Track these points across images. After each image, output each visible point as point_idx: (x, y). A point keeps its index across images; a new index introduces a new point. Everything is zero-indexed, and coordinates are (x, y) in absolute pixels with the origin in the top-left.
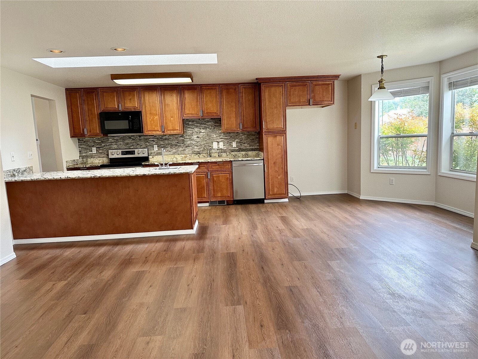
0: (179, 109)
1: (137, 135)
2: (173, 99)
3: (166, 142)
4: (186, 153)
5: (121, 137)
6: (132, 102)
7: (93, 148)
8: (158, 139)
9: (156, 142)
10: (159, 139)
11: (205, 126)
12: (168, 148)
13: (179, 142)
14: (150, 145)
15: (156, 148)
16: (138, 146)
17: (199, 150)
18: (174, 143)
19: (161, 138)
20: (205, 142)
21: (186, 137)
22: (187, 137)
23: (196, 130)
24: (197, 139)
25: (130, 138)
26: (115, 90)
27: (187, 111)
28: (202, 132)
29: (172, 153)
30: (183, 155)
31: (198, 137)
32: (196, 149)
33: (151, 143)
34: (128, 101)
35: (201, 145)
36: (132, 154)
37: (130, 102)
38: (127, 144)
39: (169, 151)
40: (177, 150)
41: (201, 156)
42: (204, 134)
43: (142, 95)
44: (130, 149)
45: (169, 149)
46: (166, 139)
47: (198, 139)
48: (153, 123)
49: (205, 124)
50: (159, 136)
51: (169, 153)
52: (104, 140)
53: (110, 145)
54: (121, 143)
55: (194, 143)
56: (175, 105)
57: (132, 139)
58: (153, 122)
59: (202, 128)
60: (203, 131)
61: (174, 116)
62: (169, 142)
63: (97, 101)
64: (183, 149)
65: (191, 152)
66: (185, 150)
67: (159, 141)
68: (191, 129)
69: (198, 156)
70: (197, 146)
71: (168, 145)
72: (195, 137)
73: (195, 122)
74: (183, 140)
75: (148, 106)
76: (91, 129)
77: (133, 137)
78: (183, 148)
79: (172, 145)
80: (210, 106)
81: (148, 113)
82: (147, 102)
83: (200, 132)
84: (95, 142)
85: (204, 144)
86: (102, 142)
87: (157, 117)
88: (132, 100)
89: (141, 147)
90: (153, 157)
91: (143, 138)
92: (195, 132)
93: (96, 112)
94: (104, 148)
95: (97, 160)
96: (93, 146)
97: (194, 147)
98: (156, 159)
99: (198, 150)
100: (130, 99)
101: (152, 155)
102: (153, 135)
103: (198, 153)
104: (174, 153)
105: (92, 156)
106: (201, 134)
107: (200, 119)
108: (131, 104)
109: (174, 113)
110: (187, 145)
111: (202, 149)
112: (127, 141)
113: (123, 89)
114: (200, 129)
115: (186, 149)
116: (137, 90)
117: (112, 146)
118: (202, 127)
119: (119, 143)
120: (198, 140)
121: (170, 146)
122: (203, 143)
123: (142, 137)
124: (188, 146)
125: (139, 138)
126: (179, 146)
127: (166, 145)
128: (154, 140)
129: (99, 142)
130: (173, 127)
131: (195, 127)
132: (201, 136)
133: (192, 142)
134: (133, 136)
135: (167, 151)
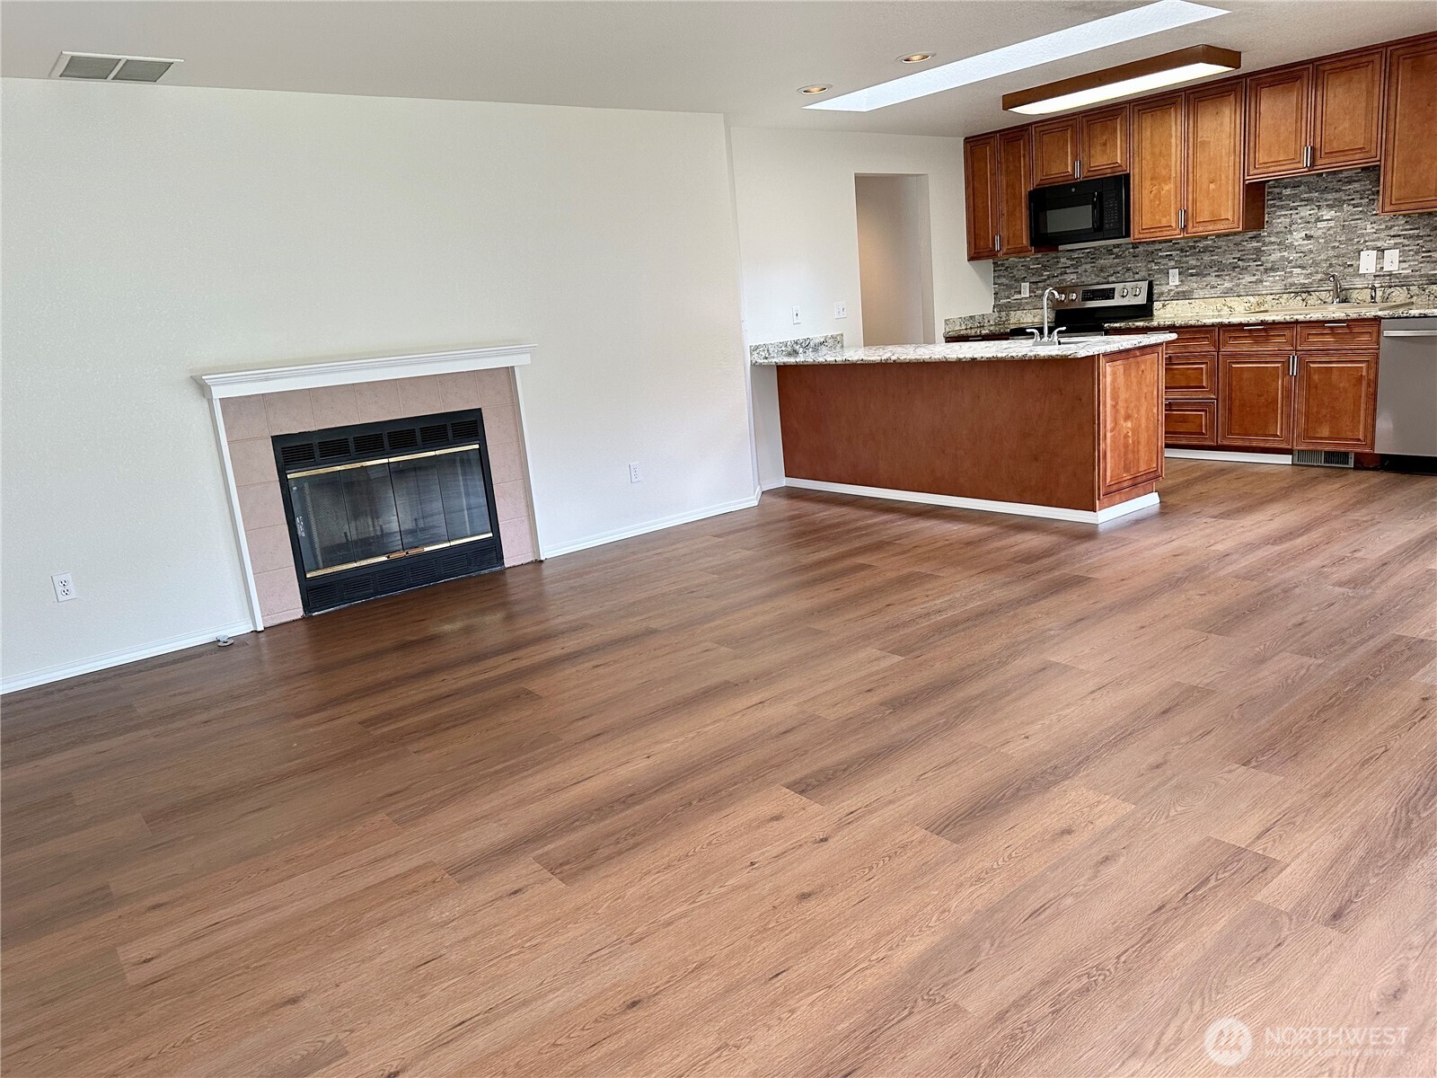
0: (1237, 153)
1: (1128, 244)
2: (1221, 124)
3: (1207, 258)
4: (1264, 292)
5: (1088, 250)
6: (1108, 151)
7: (1023, 284)
8: (1182, 250)
9: (1176, 261)
10: (1186, 251)
11: (1337, 195)
12: (1208, 278)
13: (1244, 258)
14: (1160, 271)
15: (1174, 279)
16: (1127, 275)
17: (1306, 281)
18: (1228, 259)
19: (1191, 247)
20: (1331, 253)
21: (1267, 240)
22: (1273, 239)
23: (1302, 214)
24: (1306, 242)
25: (1110, 252)
26: (1070, 123)
27: (1262, 157)
28: (1325, 218)
29: (1219, 291)
30: (1251, 298)
31: (1308, 237)
32: (1299, 277)
33: (1164, 265)
34: (1099, 148)
35: (1315, 264)
36: (1108, 298)
37: (1104, 152)
38: (1102, 271)
39: (1213, 287)
40: (1236, 281)
41: (1313, 300)
42: (1332, 224)
43: (1136, 126)
44: (1108, 283)
45: (1212, 279)
46: (1206, 250)
47: (1307, 245)
48: (1159, 205)
49: (1336, 191)
50: (1187, 243)
51: (1212, 291)
52: (1048, 261)
53: (1061, 274)
54: (1088, 266)
55: (1291, 258)
56: (1227, 142)
58: (1157, 202)
59: (1327, 205)
60: (1327, 214)
61: (1218, 178)
62: (1213, 258)
63: (1027, 159)
64: (1256, 277)
65: (1278, 288)
66: (1261, 281)
67: (1186, 256)
68: (1286, 213)
69: (1303, 300)
70: (1302, 267)
71: (1211, 267)
72: (1297, 237)
73: (1302, 188)
74: (1258, 251)
75: (1148, 157)
76: (1011, 236)
77: (1116, 250)
78: (1254, 275)
79: (1221, 269)
80: (1341, 128)
81: (1148, 175)
82: (1146, 144)
83: (1318, 220)
84: (1029, 269)
85: (1326, 260)
86: (1045, 268)
87: (1169, 187)
88: (1108, 145)
89: (1137, 277)
90: (1164, 306)
91: (1144, 251)
92: (1300, 221)
93: (1025, 189)
94: (1048, 282)
95: (1029, 315)
96: (1024, 279)
97: (1292, 272)
98: (1171, 310)
99: (1303, 281)
100: (1105, 144)
101: (1162, 299)
102: (1170, 241)
103: (1306, 291)
104: (1227, 293)
105: (1020, 304)
106: (1320, 225)
107: (1322, 174)
108: (1105, 157)
109: (1221, 166)
110: (1269, 265)
111: (1319, 276)
112: (1102, 261)
113: (1088, 119)
114: (1319, 207)
115: (1265, 278)
116: (1123, 114)
117: (1066, 277)
118: (1326, 200)
119: (1085, 267)
120: (1309, 245)
121: (1215, 271)
122: (1323, 257)
123: (1141, 248)
124: (1272, 269)
125: (1131, 250)
126: (1242, 269)
127: (1205, 267)
128: (1171, 255)
129: (1037, 268)
130: (1212, 213)
131: (1303, 203)
132: (1320, 232)
133: (1286, 254)
134: (1118, 246)
135: (1207, 286)
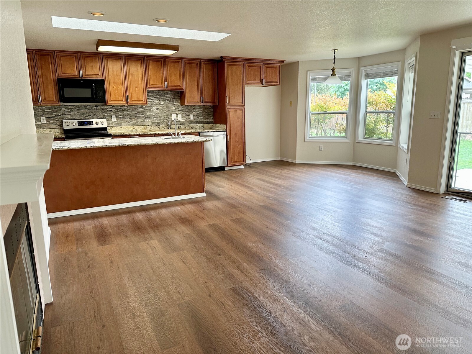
0: (144, 79)
1: (94, 105)
2: (138, 69)
3: (125, 112)
4: (146, 125)
5: (75, 106)
6: (94, 70)
7: (42, 118)
8: (116, 109)
9: (114, 113)
10: (118, 110)
11: (164, 97)
12: (127, 119)
13: (138, 113)
14: (108, 116)
15: (114, 119)
16: (94, 117)
17: (158, 122)
18: (133, 113)
19: (119, 108)
20: (164, 114)
21: (145, 108)
22: (147, 108)
23: (155, 102)
24: (157, 110)
25: (85, 107)
26: (75, 55)
27: (151, 83)
28: (162, 104)
29: (131, 123)
30: (142, 127)
31: (157, 109)
32: (156, 121)
33: (109, 114)
34: (90, 68)
35: (160, 117)
36: (90, 125)
37: (92, 69)
38: (83, 114)
39: (128, 122)
40: (136, 121)
41: (161, 127)
42: (164, 105)
43: (105, 63)
44: (86, 119)
45: (128, 120)
46: (125, 110)
47: (157, 111)
48: (117, 92)
49: (164, 96)
50: (118, 107)
51: (129, 124)
52: (55, 109)
53: (63, 115)
54: (76, 112)
55: (153, 115)
56: (140, 76)
57: (88, 109)
59: (162, 100)
60: (162, 103)
61: (138, 86)
62: (128, 113)
63: (53, 65)
64: (143, 120)
65: (150, 123)
66: (145, 121)
67: (118, 111)
68: (150, 101)
69: (158, 127)
70: (157, 118)
71: (127, 116)
72: (154, 108)
73: (154, 94)
74: (143, 111)
75: (112, 75)
77: (88, 107)
78: (142, 119)
79: (131, 116)
81: (111, 81)
82: (110, 69)
83: (160, 104)
84: (45, 111)
85: (163, 116)
86: (54, 111)
87: (120, 87)
88: (94, 67)
89: (98, 117)
90: (111, 128)
91: (101, 108)
92: (154, 104)
93: (52, 77)
94: (56, 117)
95: (47, 131)
96: (42, 116)
97: (154, 119)
98: (114, 130)
99: (157, 122)
100: (92, 67)
101: (110, 126)
102: (111, 105)
103: (158, 124)
104: (134, 125)
105: (41, 126)
106: (160, 105)
107: (159, 91)
108: (93, 72)
109: (139, 83)
110: (147, 116)
111: (161, 121)
112: (82, 111)
113: (84, 55)
114: (160, 100)
115: (146, 120)
116: (99, 57)
117: (65, 116)
118: (161, 98)
119: (74, 112)
120: (158, 111)
121: (129, 117)
122: (162, 115)
123: (99, 107)
124: (148, 118)
125: (95, 108)
126: (138, 117)
127: (125, 116)
128: (112, 110)
129: (49, 111)
130: (137, 97)
131: (155, 98)
132: (160, 108)
133: (151, 113)
134: (89, 105)
135: (126, 122)
